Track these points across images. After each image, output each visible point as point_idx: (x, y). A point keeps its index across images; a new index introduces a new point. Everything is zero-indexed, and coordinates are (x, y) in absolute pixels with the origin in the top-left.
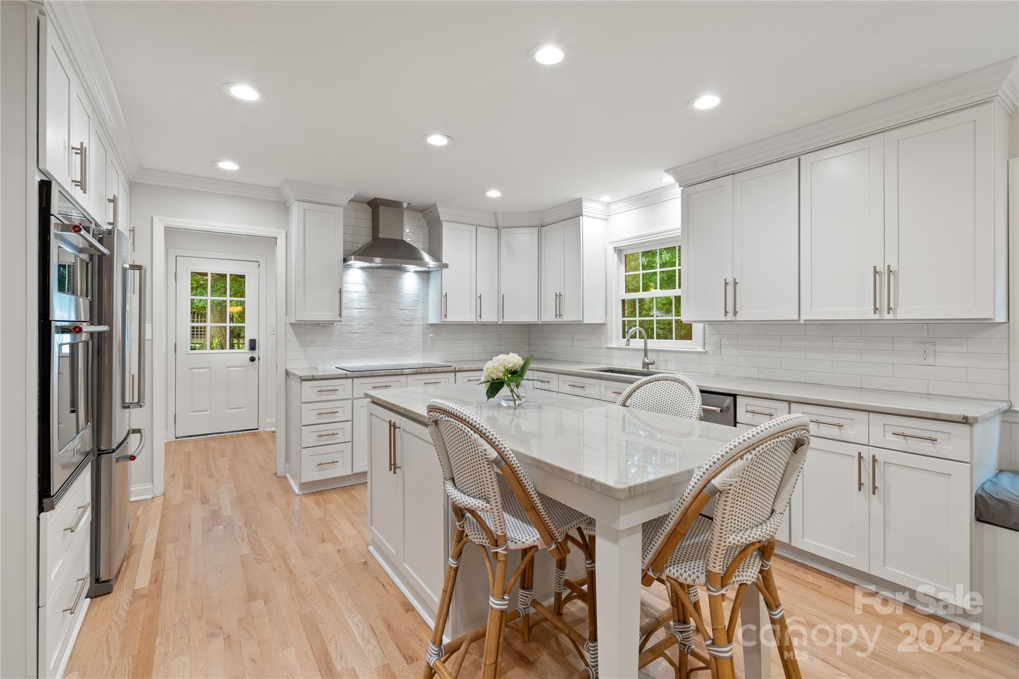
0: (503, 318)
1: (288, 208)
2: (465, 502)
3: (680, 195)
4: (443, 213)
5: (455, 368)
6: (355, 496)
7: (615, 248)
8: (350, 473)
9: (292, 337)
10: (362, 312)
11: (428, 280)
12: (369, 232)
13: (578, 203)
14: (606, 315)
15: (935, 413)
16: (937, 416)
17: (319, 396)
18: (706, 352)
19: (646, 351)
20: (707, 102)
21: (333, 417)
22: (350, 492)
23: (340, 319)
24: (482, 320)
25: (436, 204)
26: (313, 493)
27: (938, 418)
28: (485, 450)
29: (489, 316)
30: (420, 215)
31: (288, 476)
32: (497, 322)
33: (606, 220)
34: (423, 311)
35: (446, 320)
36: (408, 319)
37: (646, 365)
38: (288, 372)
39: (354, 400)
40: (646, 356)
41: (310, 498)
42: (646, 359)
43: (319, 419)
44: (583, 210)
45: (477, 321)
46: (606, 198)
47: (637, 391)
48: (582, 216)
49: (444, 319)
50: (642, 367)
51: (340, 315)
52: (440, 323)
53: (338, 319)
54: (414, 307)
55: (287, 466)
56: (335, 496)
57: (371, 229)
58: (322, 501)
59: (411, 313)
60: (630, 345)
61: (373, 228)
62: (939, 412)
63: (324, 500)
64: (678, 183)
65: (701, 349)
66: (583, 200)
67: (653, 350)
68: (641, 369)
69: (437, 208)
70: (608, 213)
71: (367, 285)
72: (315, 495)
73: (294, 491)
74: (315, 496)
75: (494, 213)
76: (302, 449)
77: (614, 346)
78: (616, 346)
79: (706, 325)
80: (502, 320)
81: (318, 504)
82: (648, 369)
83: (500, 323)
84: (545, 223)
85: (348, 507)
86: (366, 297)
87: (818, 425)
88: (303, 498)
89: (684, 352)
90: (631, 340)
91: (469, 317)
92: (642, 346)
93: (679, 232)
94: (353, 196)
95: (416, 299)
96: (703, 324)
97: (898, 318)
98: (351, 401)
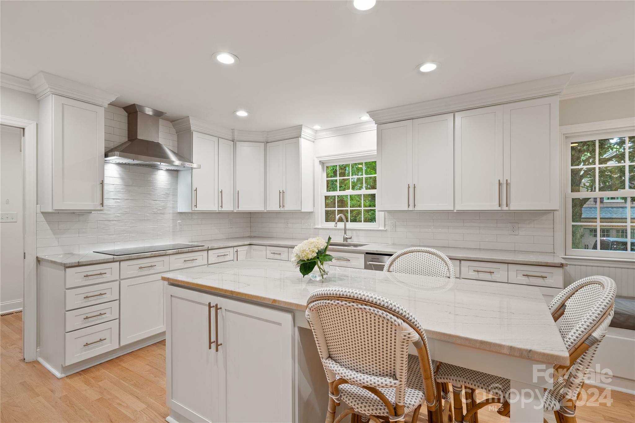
0: (238, 208)
1: (39, 101)
2: (355, 378)
3: (376, 129)
4: (194, 124)
5: (208, 247)
6: (126, 367)
7: (320, 161)
8: (117, 347)
9: (45, 225)
10: (118, 202)
11: (177, 177)
12: (125, 133)
13: (299, 128)
14: (314, 206)
15: (546, 262)
16: (547, 264)
17: (85, 280)
18: (386, 230)
19: (345, 230)
20: (428, 67)
21: (101, 298)
22: (120, 365)
23: (102, 208)
24: (222, 209)
25: (189, 117)
26: (77, 372)
27: (548, 265)
28: (409, 334)
29: (228, 207)
30: (170, 124)
31: (41, 360)
32: (233, 211)
33: (314, 142)
34: (173, 202)
35: (196, 209)
36: (161, 208)
37: (346, 239)
38: (39, 259)
39: (121, 281)
40: (345, 233)
41: (76, 378)
42: (345, 235)
43: (85, 302)
44: (302, 133)
45: (219, 210)
46: (317, 127)
47: (396, 260)
48: (301, 137)
49: (195, 208)
50: (343, 240)
51: (102, 204)
52: (190, 211)
53: (99, 208)
54: (165, 198)
55: (38, 350)
56: (104, 372)
57: (127, 131)
58: (92, 380)
59: (163, 204)
60: (337, 226)
61: (128, 130)
62: (548, 262)
63: (94, 377)
64: (374, 121)
65: (382, 228)
66: (303, 126)
67: (349, 230)
68: (343, 242)
69: (189, 120)
70: (315, 138)
71: (122, 178)
72: (80, 374)
73: (53, 375)
74: (82, 376)
75: (232, 130)
76: (66, 334)
77: (320, 227)
78: (321, 227)
79: (386, 213)
80: (237, 210)
81: (87, 383)
82: (347, 242)
83: (235, 211)
84: (269, 141)
85: (123, 380)
86: (122, 189)
87: (478, 273)
88: (68, 381)
89: (370, 230)
90: (338, 223)
91: (213, 207)
92: (343, 227)
93: (375, 153)
94: (115, 99)
95: (167, 192)
96: (384, 212)
97: (511, 209)
98: (118, 282)
